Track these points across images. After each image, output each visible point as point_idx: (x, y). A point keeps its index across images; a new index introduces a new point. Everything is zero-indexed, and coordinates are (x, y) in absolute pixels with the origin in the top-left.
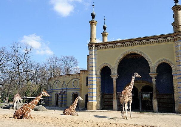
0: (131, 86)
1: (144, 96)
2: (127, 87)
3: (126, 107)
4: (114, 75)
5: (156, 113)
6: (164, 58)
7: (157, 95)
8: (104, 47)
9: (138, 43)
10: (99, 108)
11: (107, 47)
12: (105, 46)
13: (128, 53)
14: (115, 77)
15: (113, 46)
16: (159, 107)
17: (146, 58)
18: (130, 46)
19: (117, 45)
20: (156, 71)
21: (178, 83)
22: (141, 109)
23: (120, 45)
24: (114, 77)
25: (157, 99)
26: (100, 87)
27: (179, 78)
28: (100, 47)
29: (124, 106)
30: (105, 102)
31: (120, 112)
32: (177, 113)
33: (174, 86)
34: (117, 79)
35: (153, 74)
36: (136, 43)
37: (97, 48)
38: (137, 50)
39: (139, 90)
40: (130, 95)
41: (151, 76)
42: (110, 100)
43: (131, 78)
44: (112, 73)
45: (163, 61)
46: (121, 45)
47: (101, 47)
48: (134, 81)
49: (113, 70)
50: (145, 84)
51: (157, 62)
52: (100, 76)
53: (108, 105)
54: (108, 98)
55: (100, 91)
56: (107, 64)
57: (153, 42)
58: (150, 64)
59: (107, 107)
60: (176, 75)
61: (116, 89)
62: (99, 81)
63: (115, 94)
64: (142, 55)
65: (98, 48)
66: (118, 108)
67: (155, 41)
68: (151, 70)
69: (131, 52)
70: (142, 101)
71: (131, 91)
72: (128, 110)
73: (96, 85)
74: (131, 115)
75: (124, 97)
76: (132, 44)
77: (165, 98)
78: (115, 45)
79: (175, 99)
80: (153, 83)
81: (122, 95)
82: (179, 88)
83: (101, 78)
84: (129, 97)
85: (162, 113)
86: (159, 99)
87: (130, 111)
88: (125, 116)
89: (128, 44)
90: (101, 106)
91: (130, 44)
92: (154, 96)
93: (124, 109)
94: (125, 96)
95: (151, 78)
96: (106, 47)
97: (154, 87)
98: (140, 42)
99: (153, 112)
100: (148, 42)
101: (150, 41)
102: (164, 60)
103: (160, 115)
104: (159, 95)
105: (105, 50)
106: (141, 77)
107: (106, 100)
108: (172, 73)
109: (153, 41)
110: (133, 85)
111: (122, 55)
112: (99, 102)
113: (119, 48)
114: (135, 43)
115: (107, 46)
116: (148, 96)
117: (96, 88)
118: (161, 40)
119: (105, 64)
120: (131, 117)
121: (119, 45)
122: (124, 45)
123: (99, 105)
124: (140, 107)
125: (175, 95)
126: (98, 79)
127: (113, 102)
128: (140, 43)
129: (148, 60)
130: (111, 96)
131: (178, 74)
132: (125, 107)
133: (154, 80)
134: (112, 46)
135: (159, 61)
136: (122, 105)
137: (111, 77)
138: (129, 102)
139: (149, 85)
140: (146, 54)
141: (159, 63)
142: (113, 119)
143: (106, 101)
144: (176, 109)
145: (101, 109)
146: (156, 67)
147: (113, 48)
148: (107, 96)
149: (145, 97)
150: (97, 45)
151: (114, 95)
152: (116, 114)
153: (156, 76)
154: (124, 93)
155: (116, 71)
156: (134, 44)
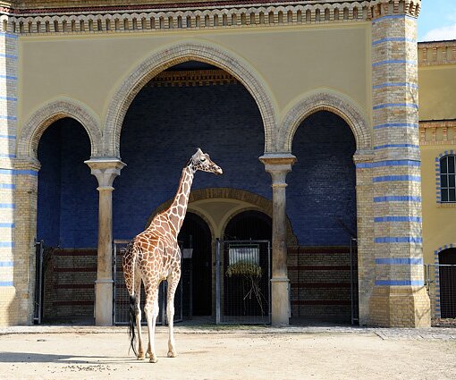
0: (174, 211)
1: (235, 256)
2: (158, 218)
3: (152, 309)
4: (105, 163)
5: (280, 327)
6: (325, 90)
7: (289, 252)
8: (56, 23)
9: (216, 16)
10: (25, 319)
11: (73, 22)
12: (60, 20)
13: (169, 60)
14: (109, 172)
15: (103, 19)
16: (295, 302)
17: (251, 88)
18: (180, 26)
19: (121, 18)
20: (288, 146)
21: (376, 200)
22: (218, 312)
23: (134, 20)
24: (103, 170)
25: (289, 268)
26: (34, 215)
27: (379, 179)
28: (34, 23)
29: (143, 303)
30: (57, 286)
31: (126, 329)
32: (365, 326)
33: (359, 215)
34: (117, 182)
35: (279, 161)
36: (207, 17)
37: (21, 24)
38: (215, 46)
39: (217, 231)
40: (170, 251)
41: (268, 167)
42: (81, 278)
43: (179, 176)
44: (94, 152)
45: (321, 105)
46: (139, 18)
47: (43, 21)
48: (189, 191)
49: (99, 136)
50: (242, 205)
51: (298, 108)
52: (37, 166)
53: (74, 303)
54: (74, 270)
55: (34, 236)
56: (68, 105)
57: (285, 18)
58: (264, 115)
59: (66, 310)
60: (370, 164)
61: (110, 228)
62: (29, 189)
63: (106, 249)
64: (236, 72)
65: (26, 27)
66: (117, 316)
67: (290, 13)
68: (268, 142)
69: (185, 54)
70: (226, 278)
71: (174, 233)
72: (161, 321)
73: (14, 206)
74: (173, 343)
75: (141, 263)
76: (188, 18)
77: (320, 264)
78: (110, 17)
79: (361, 268)
80: (275, 201)
81: (136, 255)
82: (377, 220)
83: (41, 175)
84: (165, 260)
85: (305, 329)
86: (299, 268)
87: (167, 325)
88: (145, 349)
89: (170, 18)
90: (36, 307)
91: (179, 18)
92: (278, 254)
93: (144, 315)
94: (151, 259)
95: (268, 179)
96: (64, 22)
97: (278, 217)
98: (226, 11)
99: (270, 325)
100: (261, 14)
101: (270, 9)
102: (325, 97)
103: (295, 337)
104: (298, 251)
105: (61, 37)
106: (220, 171)
107: (63, 279)
108: (355, 158)
109: (282, 9)
110: (185, 206)
111: (143, 67)
112: (28, 288)
113: (132, 35)
114: (202, 15)
115: (69, 20)
116: (252, 255)
117: (11, 222)
118: (318, 11)
119: (58, 104)
120: (174, 350)
121: (130, 18)
122: (152, 19)
123: (27, 305)
124: (218, 305)
125: (360, 249)
126: (22, 180)
127: (93, 286)
128: (225, 16)
129: (256, 96)
130: (88, 259)
131: (377, 164)
132: (148, 307)
133: (279, 186)
134: (95, 19)
135: (304, 104)
136: (133, 301)
137: (87, 168)
138: (163, 286)
139: (261, 210)
140: (250, 68)
141: (303, 113)
142: (86, 365)
143: (63, 281)
144: (363, 309)
145: (36, 323)
146: (292, 131)
147: (100, 28)
148: (69, 261)
149: (241, 263)
150: (21, 11)
151: (100, 254)
152: (108, 341)
153: (289, 167)
154: (145, 246)
155: (113, 145)
156: (198, 17)
